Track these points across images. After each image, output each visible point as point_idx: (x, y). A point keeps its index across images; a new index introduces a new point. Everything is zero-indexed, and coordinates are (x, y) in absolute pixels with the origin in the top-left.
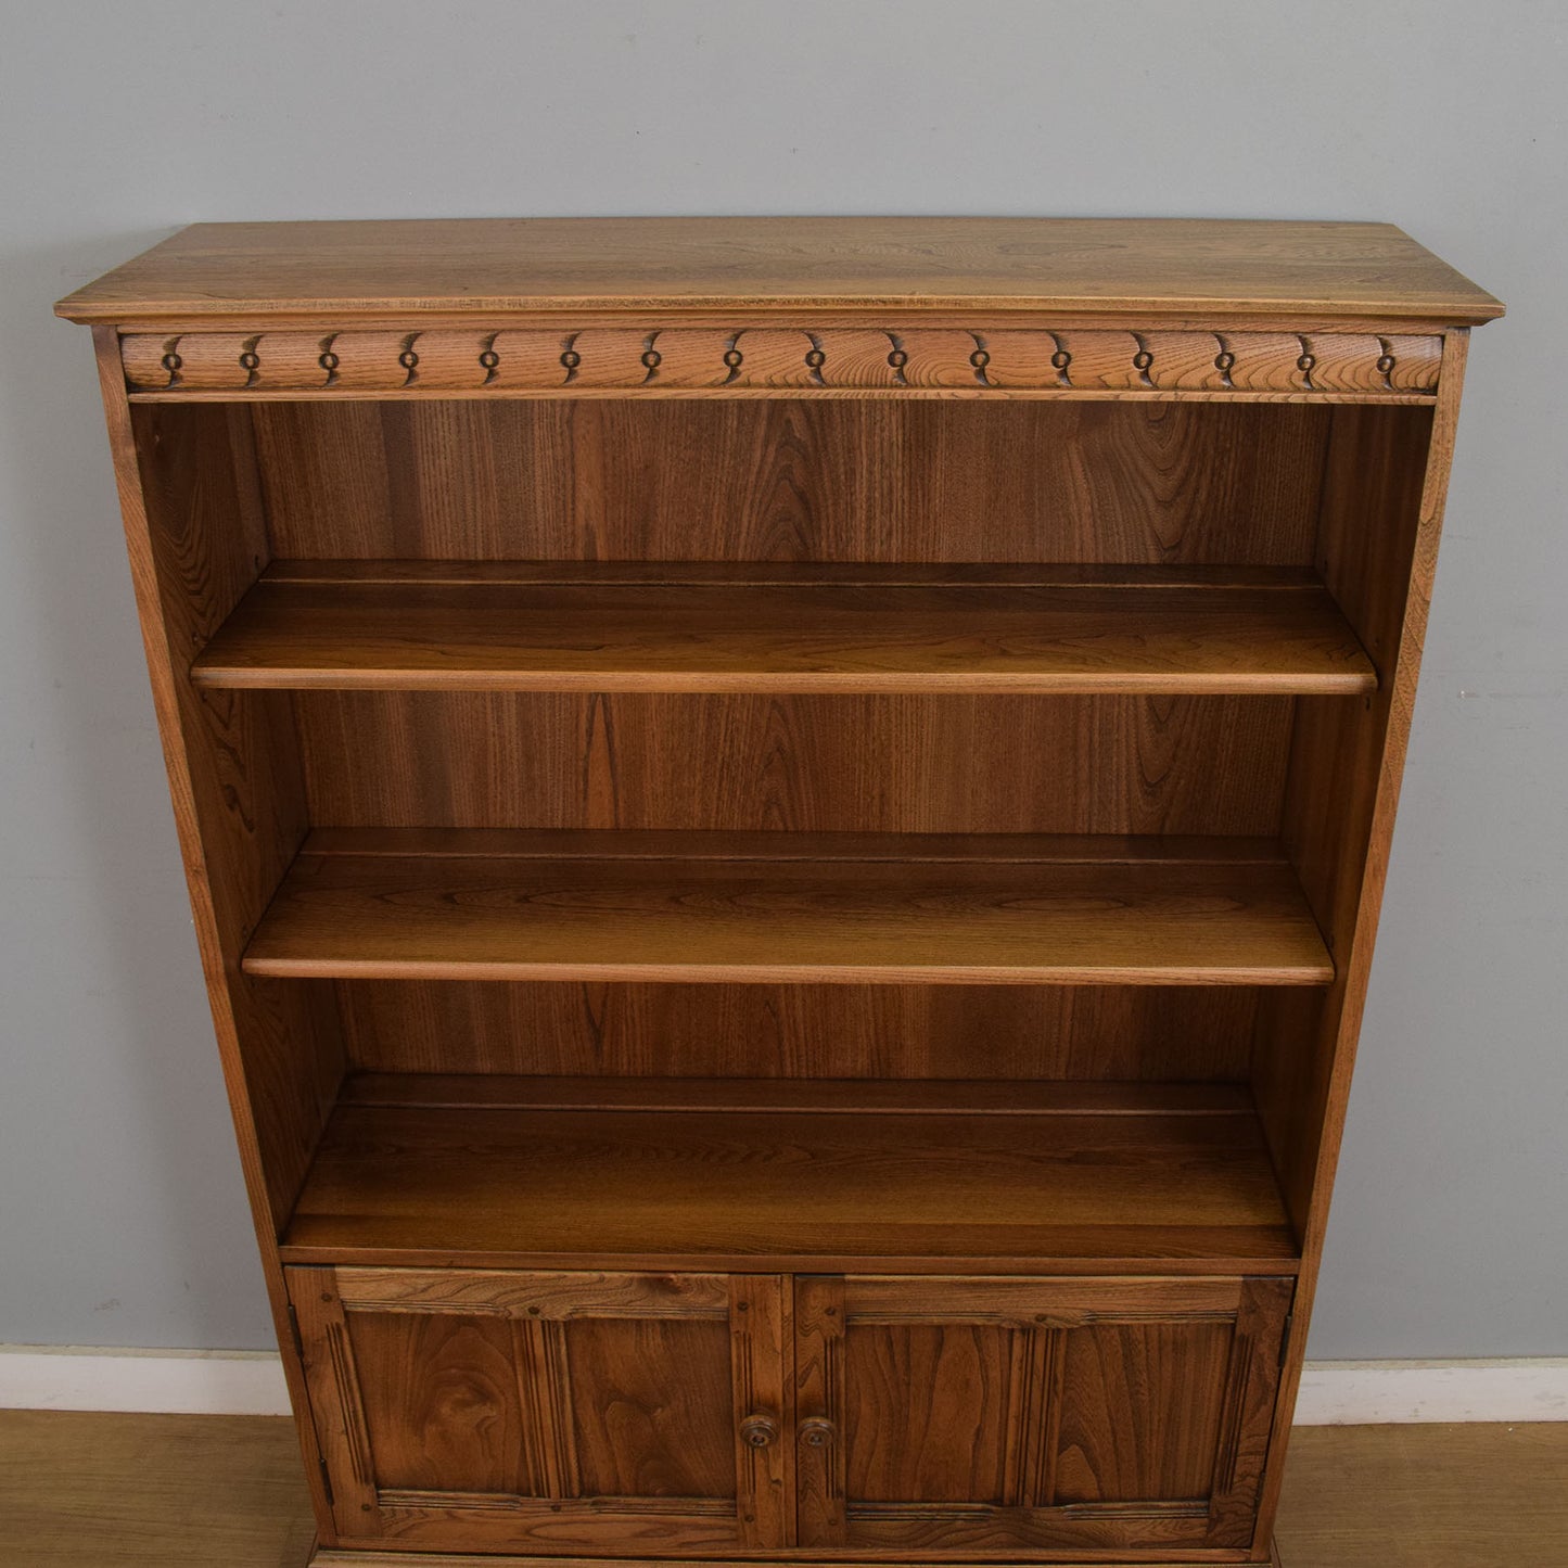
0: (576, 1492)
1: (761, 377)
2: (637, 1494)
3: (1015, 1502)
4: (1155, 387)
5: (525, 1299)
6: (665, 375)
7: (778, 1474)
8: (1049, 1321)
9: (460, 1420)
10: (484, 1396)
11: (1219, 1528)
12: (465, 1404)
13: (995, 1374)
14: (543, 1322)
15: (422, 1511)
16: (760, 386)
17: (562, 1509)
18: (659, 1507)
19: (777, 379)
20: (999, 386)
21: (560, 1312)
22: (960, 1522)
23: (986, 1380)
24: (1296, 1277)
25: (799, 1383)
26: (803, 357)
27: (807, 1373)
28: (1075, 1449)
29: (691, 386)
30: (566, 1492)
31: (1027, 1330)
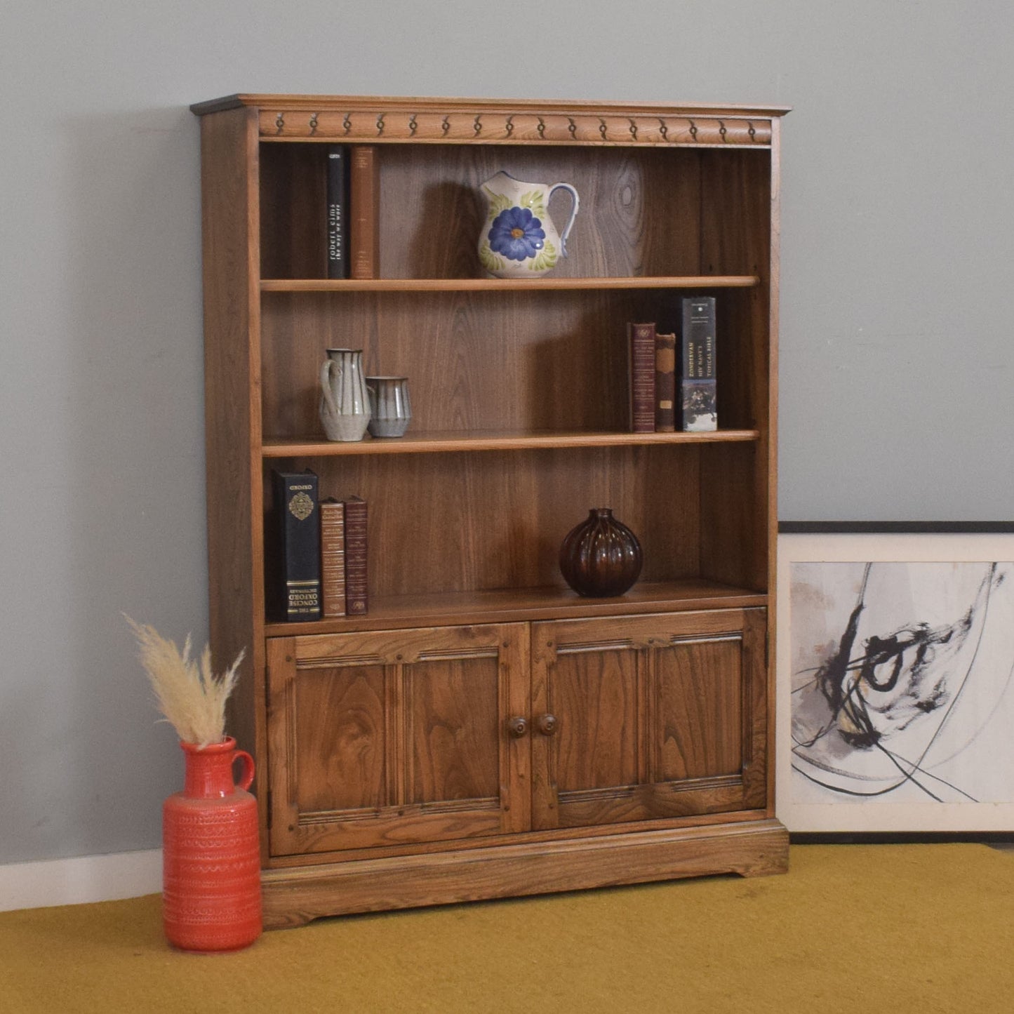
0: (412, 799)
1: (519, 135)
2: (445, 799)
3: (645, 781)
4: (669, 142)
5: (394, 650)
6: (483, 134)
7: (522, 771)
8: (656, 642)
9: (349, 750)
10: (365, 730)
11: (750, 793)
12: (354, 737)
13: (629, 686)
14: (403, 665)
15: (323, 827)
16: (519, 139)
17: (406, 813)
18: (457, 806)
19: (526, 137)
20: (610, 141)
21: (412, 657)
22: (618, 799)
23: (625, 689)
24: (767, 606)
25: (533, 698)
26: (536, 127)
27: (537, 690)
28: (672, 740)
29: (493, 138)
30: (407, 801)
31: (645, 650)
